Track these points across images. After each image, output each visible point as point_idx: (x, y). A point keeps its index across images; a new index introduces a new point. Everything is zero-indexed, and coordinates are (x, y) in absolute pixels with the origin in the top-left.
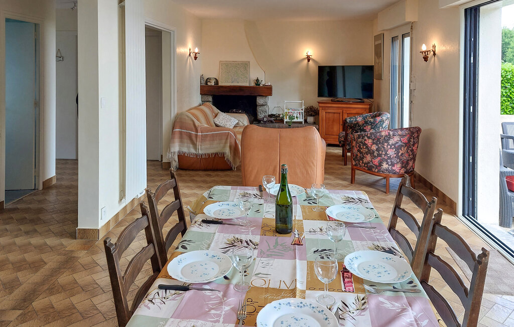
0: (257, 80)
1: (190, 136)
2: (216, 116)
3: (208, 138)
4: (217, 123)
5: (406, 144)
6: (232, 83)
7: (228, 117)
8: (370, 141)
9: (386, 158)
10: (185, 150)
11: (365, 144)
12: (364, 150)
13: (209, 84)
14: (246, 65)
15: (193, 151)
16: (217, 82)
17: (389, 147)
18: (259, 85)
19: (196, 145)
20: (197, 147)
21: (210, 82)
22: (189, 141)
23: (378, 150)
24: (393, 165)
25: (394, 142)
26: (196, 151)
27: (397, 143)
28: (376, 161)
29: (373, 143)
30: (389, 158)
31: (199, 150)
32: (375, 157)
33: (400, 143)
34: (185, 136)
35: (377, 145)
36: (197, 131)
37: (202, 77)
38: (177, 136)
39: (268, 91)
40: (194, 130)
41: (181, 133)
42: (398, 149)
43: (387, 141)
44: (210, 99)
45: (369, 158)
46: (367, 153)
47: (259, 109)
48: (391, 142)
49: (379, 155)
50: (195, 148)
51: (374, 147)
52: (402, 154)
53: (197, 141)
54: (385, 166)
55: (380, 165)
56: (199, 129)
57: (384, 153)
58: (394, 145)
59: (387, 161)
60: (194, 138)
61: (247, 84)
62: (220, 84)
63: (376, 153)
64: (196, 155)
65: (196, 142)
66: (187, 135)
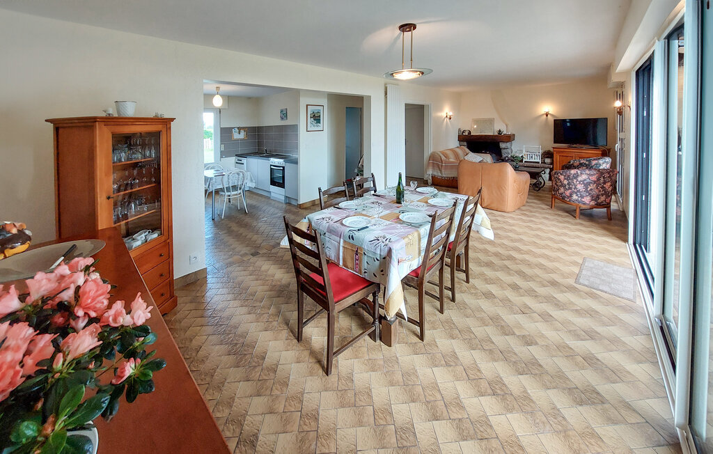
0: (500, 131)
1: (438, 166)
3: (449, 167)
4: (466, 159)
5: (595, 182)
6: (481, 133)
7: (475, 156)
8: (563, 177)
9: (576, 191)
10: (435, 174)
11: (559, 179)
12: (559, 184)
14: (491, 121)
16: (470, 132)
17: (578, 182)
18: (501, 134)
19: (442, 171)
21: (465, 133)
22: (438, 169)
23: (569, 184)
24: (582, 197)
25: (582, 179)
26: (442, 175)
27: (585, 180)
28: (568, 193)
29: (565, 179)
30: (579, 191)
32: (567, 189)
33: (588, 181)
34: (435, 165)
37: (459, 130)
38: (431, 164)
39: (510, 138)
40: (441, 162)
41: (433, 163)
42: (586, 185)
44: (465, 144)
45: (562, 190)
46: (561, 186)
47: (503, 151)
48: (579, 179)
49: (570, 188)
50: (441, 173)
51: (566, 182)
52: (591, 190)
53: (442, 169)
54: (575, 197)
55: (571, 195)
56: (444, 162)
57: (574, 187)
58: (583, 181)
59: (576, 193)
60: (440, 167)
61: (492, 134)
62: (472, 134)
63: (567, 187)
64: (442, 177)
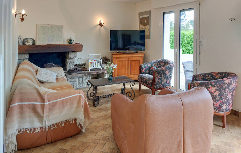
0: (70, 40)
1: (34, 109)
2: (37, 72)
3: (58, 106)
4: (41, 79)
6: (49, 42)
7: (48, 72)
8: (214, 88)
9: (226, 100)
10: (27, 126)
13: (27, 44)
14: (60, 28)
15: (37, 124)
16: (34, 42)
17: (229, 91)
18: (72, 43)
19: (43, 118)
20: (44, 119)
21: (27, 42)
22: (32, 114)
23: (220, 95)
24: (229, 105)
26: (42, 124)
28: (217, 104)
29: (217, 90)
31: (46, 122)
32: (217, 100)
33: (235, 88)
34: (27, 110)
35: (220, 90)
36: (43, 100)
38: (16, 112)
39: (79, 48)
40: (39, 100)
41: (21, 107)
42: (233, 92)
43: (228, 87)
47: (68, 61)
49: (221, 99)
50: (41, 121)
51: (217, 93)
53: (43, 113)
54: (224, 107)
55: (220, 106)
56: (46, 98)
57: (225, 97)
58: (232, 89)
59: (226, 103)
60: (39, 110)
61: (62, 43)
62: (38, 43)
64: (42, 128)
65: (41, 114)
66: (29, 108)
